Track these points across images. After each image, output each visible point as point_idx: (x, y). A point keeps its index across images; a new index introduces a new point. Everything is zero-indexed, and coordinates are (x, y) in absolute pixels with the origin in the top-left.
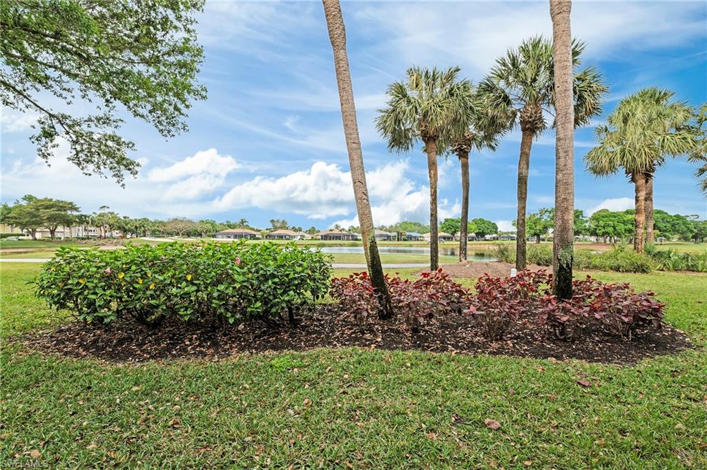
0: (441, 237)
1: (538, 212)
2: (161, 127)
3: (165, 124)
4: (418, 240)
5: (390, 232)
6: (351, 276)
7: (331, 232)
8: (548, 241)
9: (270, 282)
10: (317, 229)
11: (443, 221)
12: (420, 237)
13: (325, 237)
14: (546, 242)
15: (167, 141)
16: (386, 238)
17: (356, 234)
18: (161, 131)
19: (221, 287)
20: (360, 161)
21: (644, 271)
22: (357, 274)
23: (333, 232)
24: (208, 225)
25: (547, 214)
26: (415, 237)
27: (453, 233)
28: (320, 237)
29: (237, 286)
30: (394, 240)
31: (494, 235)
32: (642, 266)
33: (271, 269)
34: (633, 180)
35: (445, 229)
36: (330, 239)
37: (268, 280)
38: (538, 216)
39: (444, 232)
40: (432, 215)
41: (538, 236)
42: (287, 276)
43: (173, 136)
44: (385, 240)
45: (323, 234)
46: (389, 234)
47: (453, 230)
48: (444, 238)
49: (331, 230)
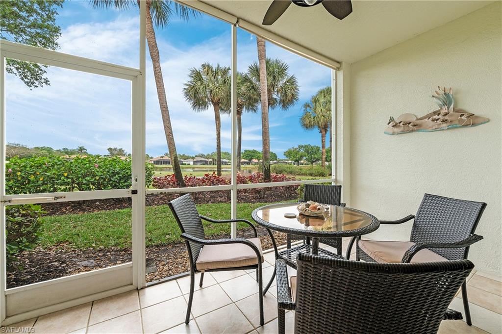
0: (242, 162)
1: (297, 147)
2: (26, 80)
3: (29, 78)
4: (227, 164)
5: (207, 159)
6: (166, 177)
7: (162, 158)
8: (305, 165)
9: (117, 176)
10: (150, 156)
11: (244, 152)
12: (229, 162)
13: (157, 162)
14: (304, 165)
15: (31, 90)
16: (205, 163)
17: (182, 160)
18: (27, 83)
19: (88, 178)
20: (168, 117)
21: (323, 176)
22: (169, 176)
23: (164, 158)
24: (44, 151)
25: (303, 148)
26: (225, 162)
27: (250, 160)
28: (153, 162)
29: (97, 178)
30: (210, 164)
31: (275, 161)
32: (322, 173)
33: (118, 169)
34: (321, 132)
35: (245, 157)
36: (162, 164)
37: (115, 175)
38: (298, 150)
39: (244, 159)
40: (217, 146)
41: (298, 161)
42: (127, 173)
43: (37, 87)
44: (204, 164)
45: (156, 160)
46: (207, 160)
47: (250, 157)
48: (245, 163)
49: (162, 157)
